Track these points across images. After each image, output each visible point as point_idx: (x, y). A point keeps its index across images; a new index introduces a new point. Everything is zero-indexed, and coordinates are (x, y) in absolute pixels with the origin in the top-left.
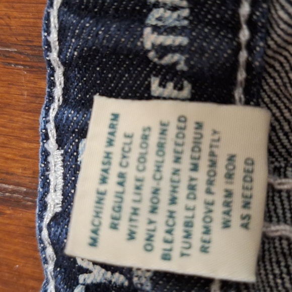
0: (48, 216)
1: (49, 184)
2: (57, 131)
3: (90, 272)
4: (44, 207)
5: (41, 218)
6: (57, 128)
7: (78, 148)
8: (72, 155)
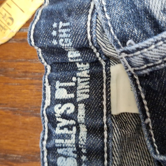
0: (46, 106)
1: (46, 97)
2: (48, 80)
3: (61, 122)
4: (44, 104)
5: (43, 107)
6: (48, 79)
7: (55, 84)
8: (54, 86)
